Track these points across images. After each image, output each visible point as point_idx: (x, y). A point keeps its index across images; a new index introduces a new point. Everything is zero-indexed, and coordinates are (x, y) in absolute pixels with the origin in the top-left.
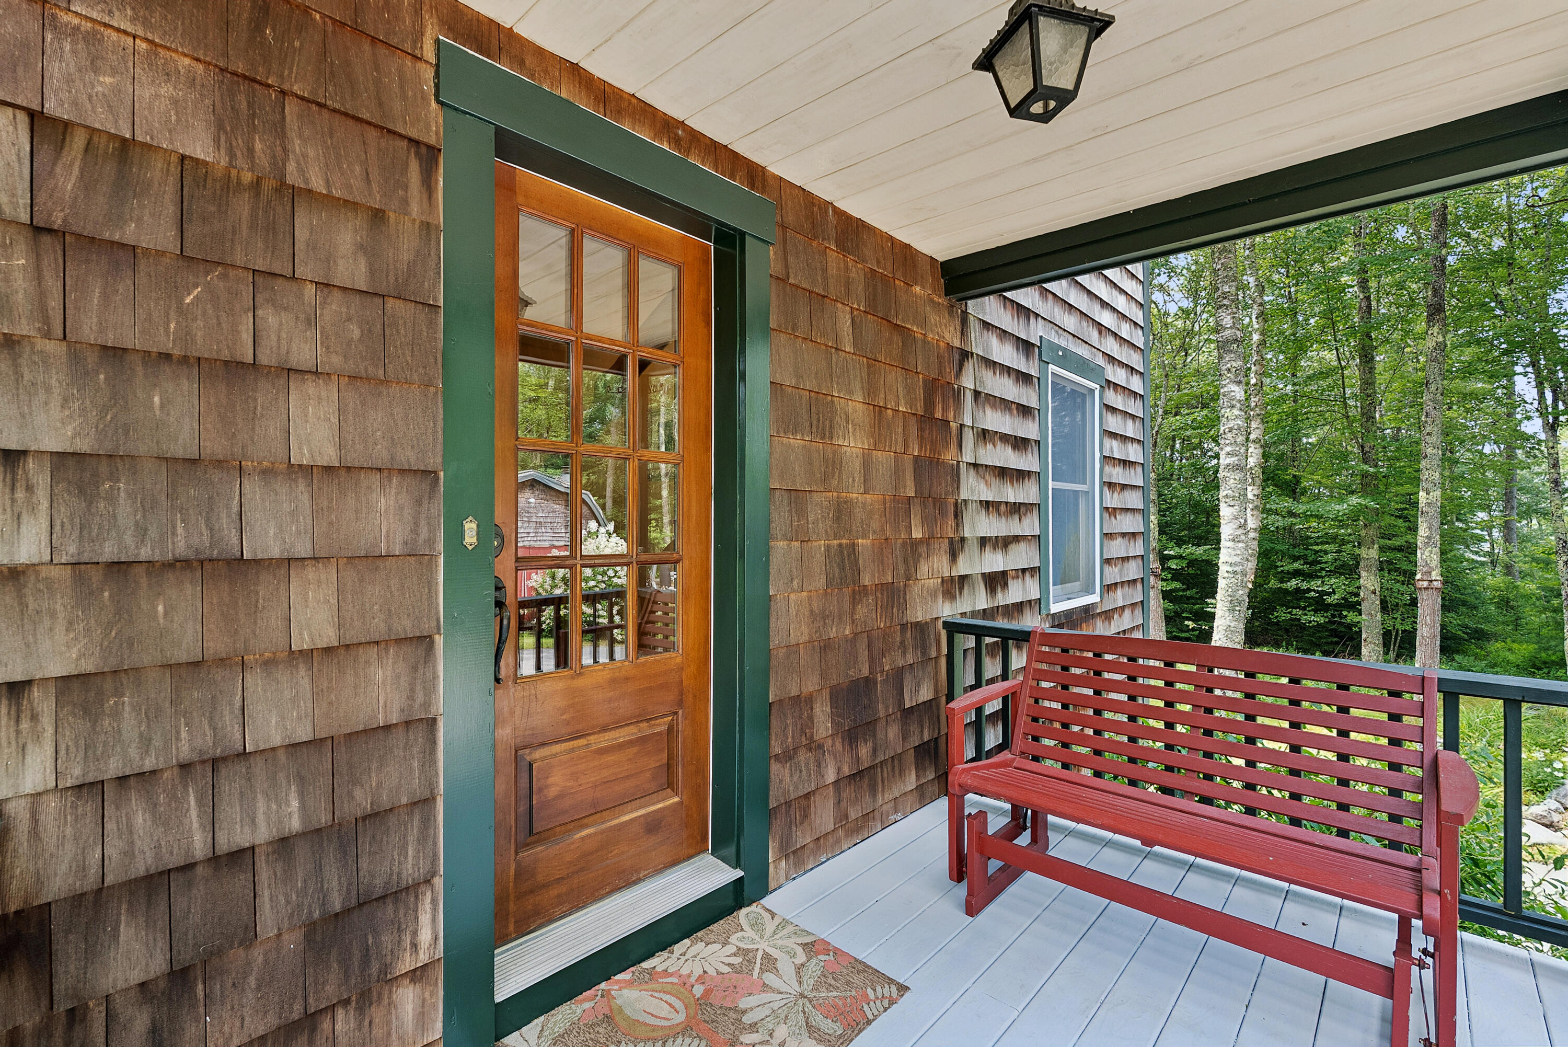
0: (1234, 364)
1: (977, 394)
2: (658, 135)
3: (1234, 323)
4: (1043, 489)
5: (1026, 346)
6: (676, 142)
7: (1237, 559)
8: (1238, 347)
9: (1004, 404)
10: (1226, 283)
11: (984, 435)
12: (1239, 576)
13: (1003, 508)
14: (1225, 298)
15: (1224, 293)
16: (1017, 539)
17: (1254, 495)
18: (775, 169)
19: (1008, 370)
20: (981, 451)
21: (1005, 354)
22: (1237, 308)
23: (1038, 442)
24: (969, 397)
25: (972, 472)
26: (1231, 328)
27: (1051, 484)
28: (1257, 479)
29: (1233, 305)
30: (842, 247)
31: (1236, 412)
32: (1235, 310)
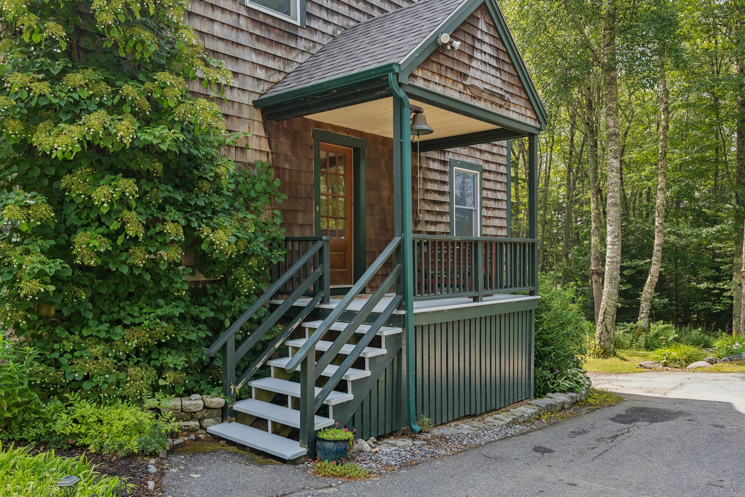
0: (614, 147)
1: (424, 179)
2: (343, 133)
3: (614, 124)
4: (451, 208)
5: (444, 163)
6: (347, 133)
7: (614, 255)
8: (616, 138)
9: (434, 181)
10: (611, 102)
11: (427, 191)
12: (615, 264)
13: (434, 213)
14: (610, 110)
15: (610, 107)
16: (440, 223)
17: (659, 223)
18: (366, 131)
19: (436, 171)
20: (426, 195)
21: (436, 166)
22: (617, 116)
23: (449, 192)
24: (422, 180)
25: (423, 202)
26: (613, 127)
27: (455, 206)
28: (661, 213)
29: (614, 115)
30: (382, 145)
31: (614, 174)
32: (615, 117)
